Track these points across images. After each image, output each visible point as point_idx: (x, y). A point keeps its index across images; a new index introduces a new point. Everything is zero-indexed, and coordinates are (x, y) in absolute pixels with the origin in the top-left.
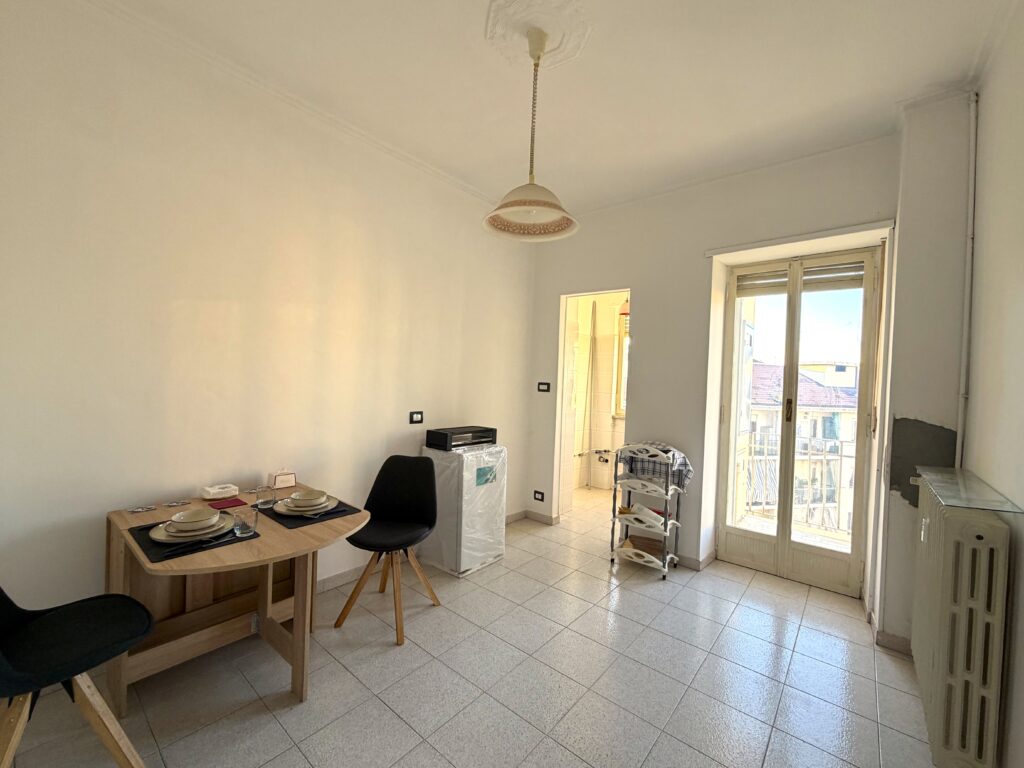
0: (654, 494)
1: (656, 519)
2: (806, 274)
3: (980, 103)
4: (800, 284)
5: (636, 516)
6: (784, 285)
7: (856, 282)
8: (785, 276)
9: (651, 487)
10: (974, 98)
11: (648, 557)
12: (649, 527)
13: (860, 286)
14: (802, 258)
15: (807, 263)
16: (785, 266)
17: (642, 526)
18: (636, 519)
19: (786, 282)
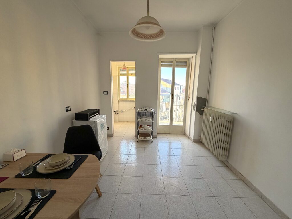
0: (149, 121)
1: (149, 128)
2: (176, 63)
3: (215, 29)
4: (175, 65)
5: (144, 128)
6: (172, 65)
7: (185, 66)
8: (172, 63)
9: (148, 119)
10: (214, 28)
11: (148, 138)
12: (148, 130)
13: (186, 67)
14: (176, 59)
15: (177, 60)
16: (172, 60)
17: (146, 130)
18: (144, 129)
19: (172, 64)
